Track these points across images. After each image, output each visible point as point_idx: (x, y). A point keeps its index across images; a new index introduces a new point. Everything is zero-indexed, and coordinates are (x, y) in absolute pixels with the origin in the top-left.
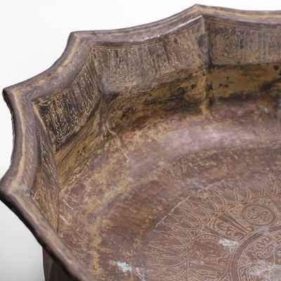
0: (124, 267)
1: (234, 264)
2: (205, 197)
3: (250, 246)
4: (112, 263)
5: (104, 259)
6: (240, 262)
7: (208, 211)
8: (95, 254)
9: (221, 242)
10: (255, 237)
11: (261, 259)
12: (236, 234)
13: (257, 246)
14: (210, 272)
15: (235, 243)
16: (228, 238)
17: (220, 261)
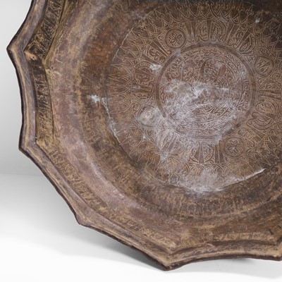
0: (95, 99)
1: (158, 85)
2: (143, 26)
3: (168, 68)
4: (88, 97)
5: (84, 95)
6: (161, 82)
7: (145, 39)
8: (79, 93)
9: (151, 67)
10: (172, 59)
11: (174, 78)
12: (161, 58)
13: (172, 67)
14: (143, 94)
15: (160, 66)
16: (155, 63)
17: (150, 84)
